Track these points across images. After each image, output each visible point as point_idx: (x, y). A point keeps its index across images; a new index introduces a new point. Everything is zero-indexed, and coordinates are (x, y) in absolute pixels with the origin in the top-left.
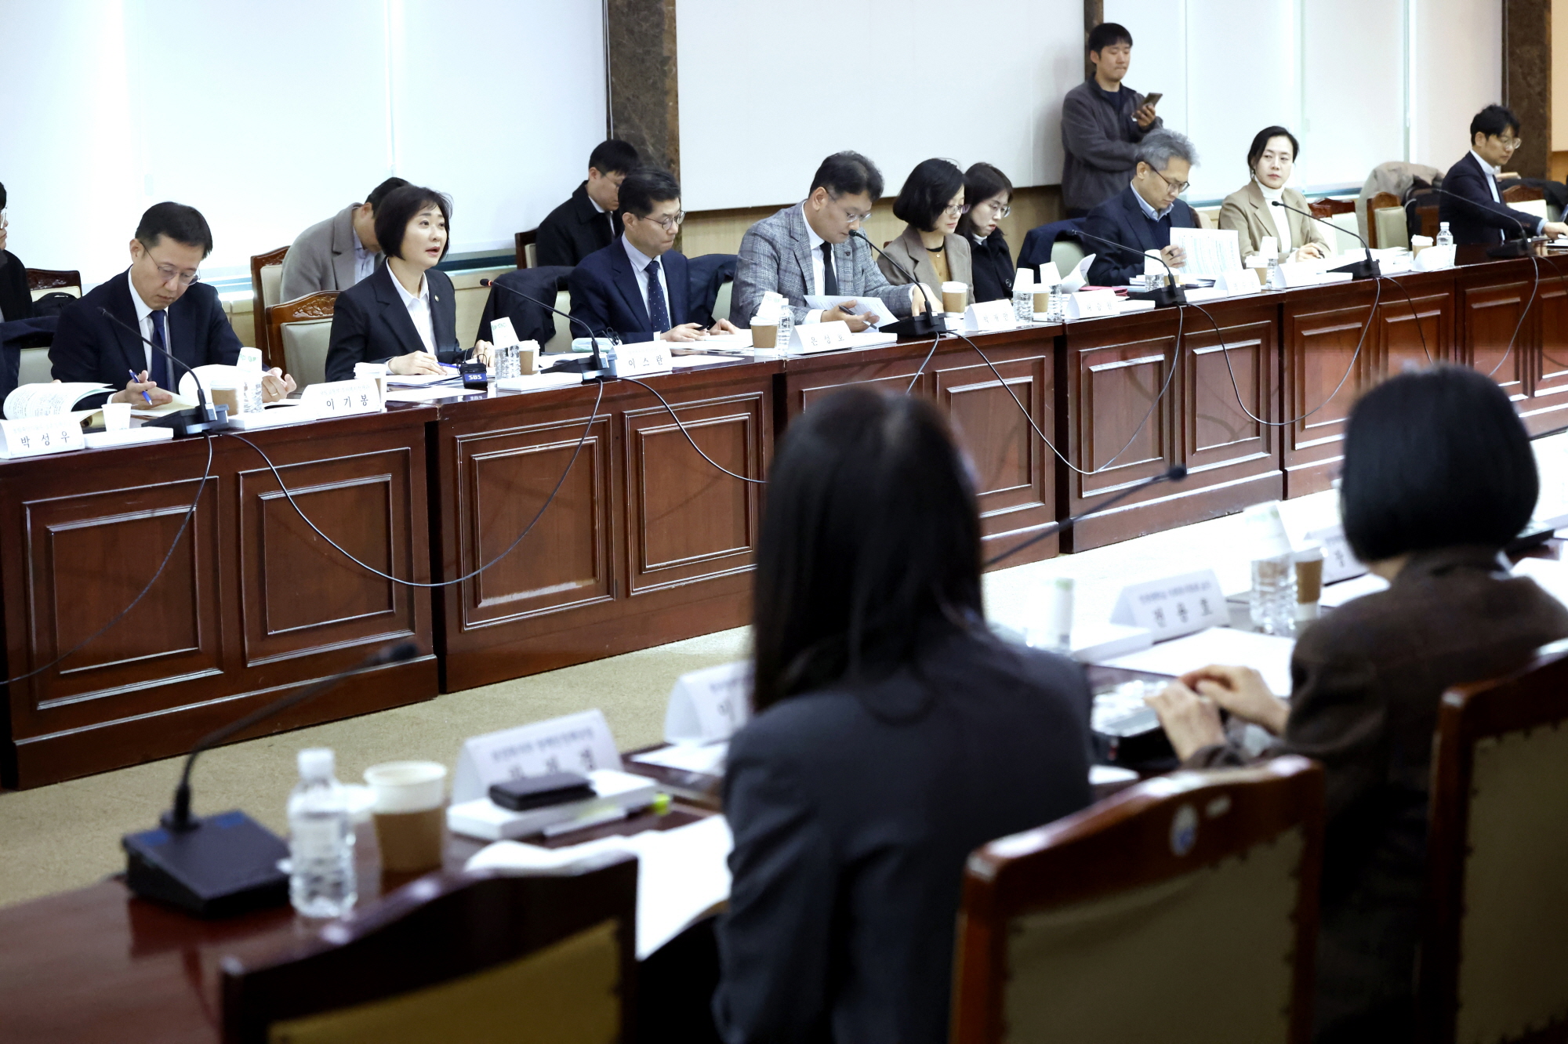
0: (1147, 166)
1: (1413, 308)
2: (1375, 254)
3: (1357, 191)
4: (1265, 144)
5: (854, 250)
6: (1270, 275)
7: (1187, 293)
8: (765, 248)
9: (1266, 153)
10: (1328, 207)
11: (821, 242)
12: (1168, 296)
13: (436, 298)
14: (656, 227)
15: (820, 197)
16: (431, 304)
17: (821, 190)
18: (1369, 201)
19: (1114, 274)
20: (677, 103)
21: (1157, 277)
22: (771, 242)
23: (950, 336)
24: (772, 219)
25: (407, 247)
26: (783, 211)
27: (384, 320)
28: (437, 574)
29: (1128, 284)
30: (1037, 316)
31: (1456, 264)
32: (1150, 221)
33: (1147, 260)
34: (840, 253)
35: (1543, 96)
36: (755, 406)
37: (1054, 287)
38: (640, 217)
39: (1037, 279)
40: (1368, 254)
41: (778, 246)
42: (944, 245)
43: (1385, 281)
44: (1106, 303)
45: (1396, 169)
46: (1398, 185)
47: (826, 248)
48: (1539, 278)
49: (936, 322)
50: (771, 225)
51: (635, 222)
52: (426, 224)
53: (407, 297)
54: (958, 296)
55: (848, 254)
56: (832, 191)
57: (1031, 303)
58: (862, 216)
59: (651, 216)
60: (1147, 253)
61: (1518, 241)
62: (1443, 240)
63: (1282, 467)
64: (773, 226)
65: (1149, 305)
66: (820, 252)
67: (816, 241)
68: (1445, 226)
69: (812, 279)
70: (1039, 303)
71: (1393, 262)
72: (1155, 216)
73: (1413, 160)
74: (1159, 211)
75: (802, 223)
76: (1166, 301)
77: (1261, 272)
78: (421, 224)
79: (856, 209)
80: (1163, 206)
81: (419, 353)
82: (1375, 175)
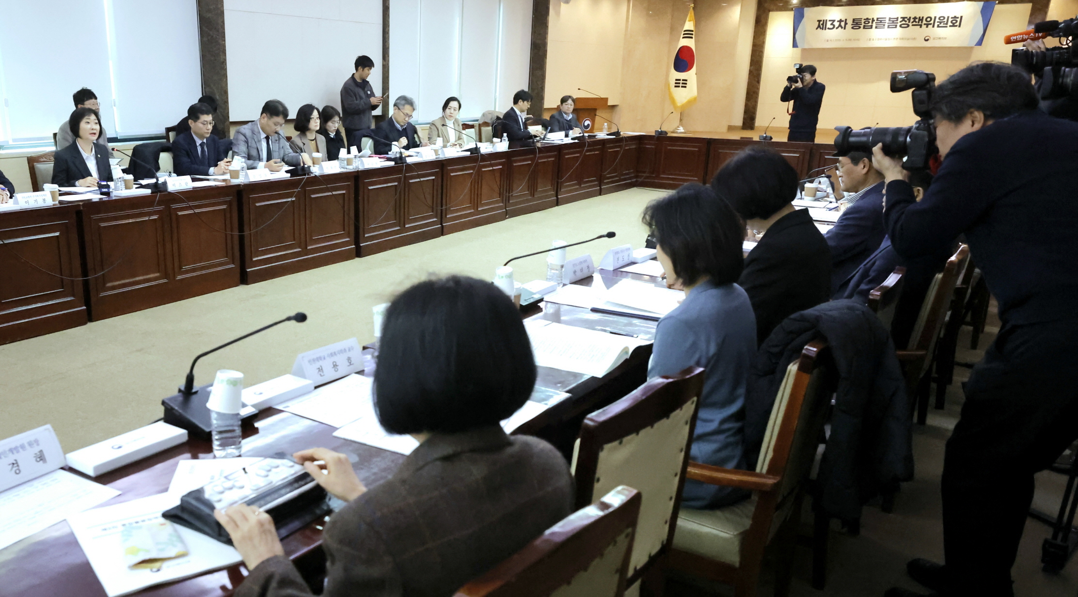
0: (397, 108)
1: (491, 165)
2: (479, 145)
3: (477, 121)
4: (449, 104)
5: (279, 139)
6: (440, 152)
7: (407, 158)
8: (242, 138)
9: (448, 107)
10: (466, 126)
11: (265, 136)
12: (400, 160)
13: (99, 156)
14: (201, 125)
15: (264, 118)
16: (97, 158)
17: (264, 115)
18: (479, 125)
19: (382, 150)
20: (227, 80)
21: (396, 152)
22: (245, 136)
23: (312, 175)
24: (245, 126)
25: (81, 133)
26: (250, 123)
27: (74, 163)
28: (85, 273)
29: (388, 154)
30: (348, 167)
31: (509, 149)
32: (398, 130)
33: (393, 146)
34: (273, 140)
35: (542, 88)
36: (230, 204)
37: (355, 156)
38: (195, 121)
39: (349, 152)
40: (476, 144)
41: (247, 137)
42: (315, 139)
43: (482, 155)
44: (377, 162)
45: (490, 113)
46: (491, 119)
47: (267, 138)
48: (539, 154)
49: (307, 169)
50: (244, 128)
51: (193, 124)
52: (88, 123)
53: (85, 155)
54: (318, 158)
55: (277, 140)
56: (268, 115)
57: (345, 162)
58: (281, 125)
59: (199, 121)
60: (393, 143)
61: (531, 140)
62: (504, 140)
63: (441, 224)
64: (245, 129)
65: (392, 163)
66: (265, 140)
67: (263, 135)
68: (505, 135)
69: (262, 150)
70: (349, 162)
71: (485, 148)
72: (400, 129)
73: (497, 110)
74: (402, 126)
75: (258, 128)
76: (399, 162)
77: (436, 151)
78: (86, 122)
79: (278, 123)
80: (403, 124)
81: (89, 178)
82: (484, 115)
